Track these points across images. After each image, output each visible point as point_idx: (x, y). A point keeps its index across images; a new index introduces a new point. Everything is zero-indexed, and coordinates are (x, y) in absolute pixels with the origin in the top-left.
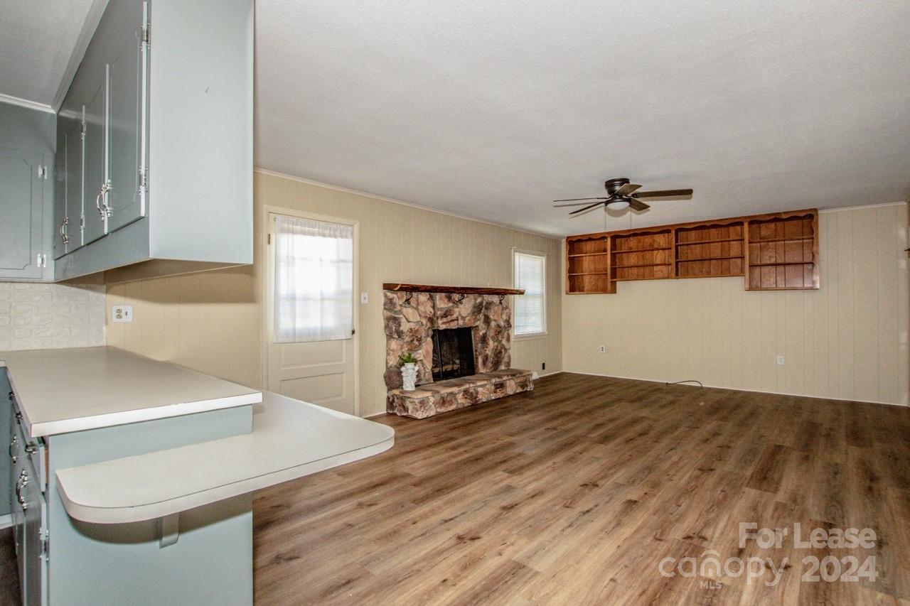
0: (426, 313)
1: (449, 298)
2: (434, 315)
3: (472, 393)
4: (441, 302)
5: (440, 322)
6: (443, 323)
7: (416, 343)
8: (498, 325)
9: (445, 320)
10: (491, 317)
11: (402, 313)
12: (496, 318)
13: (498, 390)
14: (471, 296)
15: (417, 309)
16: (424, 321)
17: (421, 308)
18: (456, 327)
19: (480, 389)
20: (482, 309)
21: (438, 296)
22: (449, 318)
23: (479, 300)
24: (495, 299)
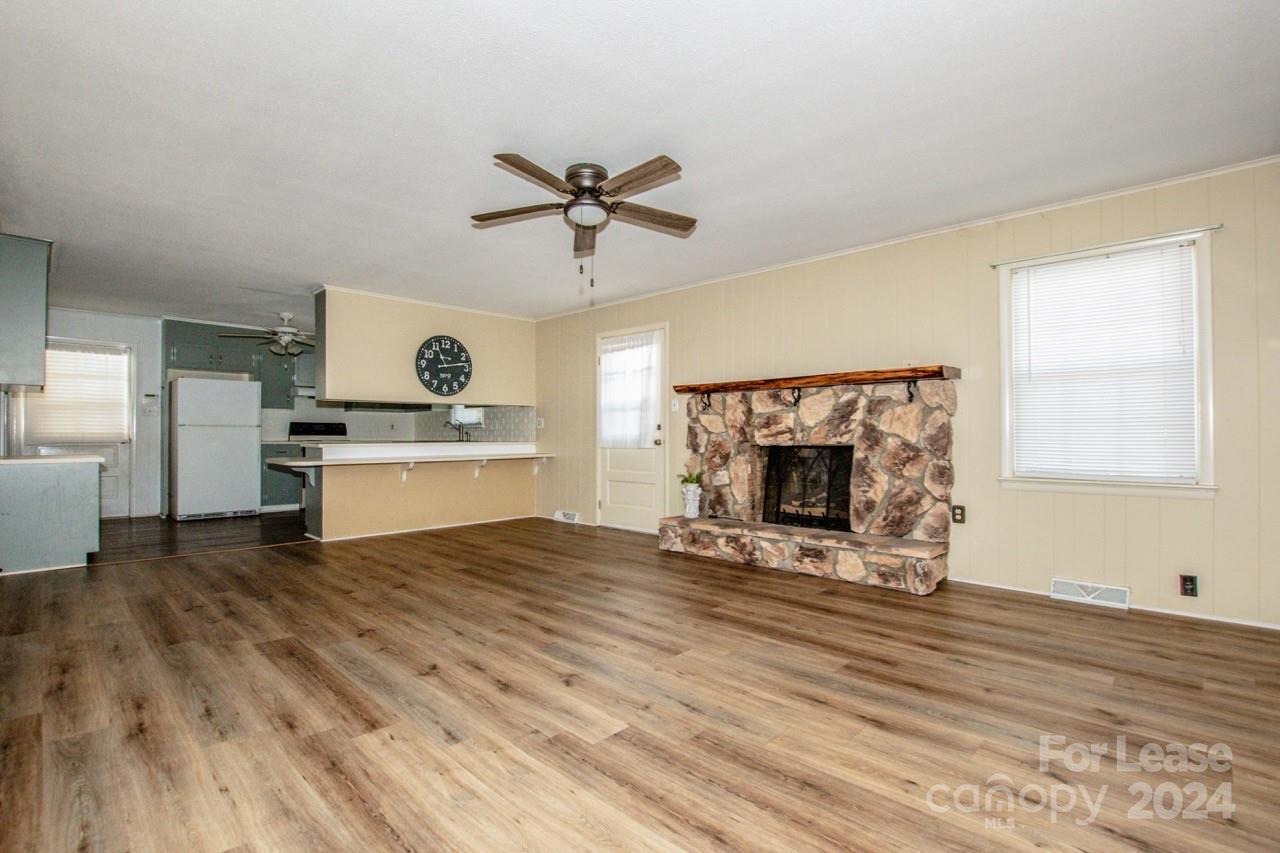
0: (735, 421)
1: (776, 398)
2: (748, 422)
3: (744, 545)
4: (761, 404)
5: (757, 434)
6: (766, 436)
7: (717, 460)
8: (903, 443)
9: (765, 431)
10: (883, 427)
11: (699, 422)
12: (898, 431)
13: (807, 560)
14: (829, 391)
15: (723, 416)
16: (731, 432)
17: (729, 414)
18: (790, 443)
19: (764, 544)
20: (853, 411)
21: (755, 396)
22: (774, 429)
23: (846, 397)
24: (898, 391)
